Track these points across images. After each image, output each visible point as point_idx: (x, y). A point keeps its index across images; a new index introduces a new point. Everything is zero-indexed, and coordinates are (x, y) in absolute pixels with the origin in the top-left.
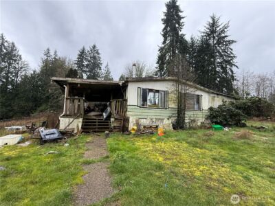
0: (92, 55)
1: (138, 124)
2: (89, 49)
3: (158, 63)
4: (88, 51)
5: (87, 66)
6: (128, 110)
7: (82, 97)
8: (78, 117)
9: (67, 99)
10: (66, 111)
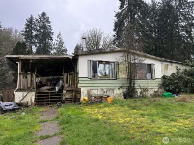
0: (41, 24)
1: (89, 95)
2: (38, 18)
3: (115, 30)
4: (37, 20)
5: (37, 36)
6: (79, 82)
7: (34, 71)
8: (31, 91)
9: (20, 74)
10: (20, 86)
